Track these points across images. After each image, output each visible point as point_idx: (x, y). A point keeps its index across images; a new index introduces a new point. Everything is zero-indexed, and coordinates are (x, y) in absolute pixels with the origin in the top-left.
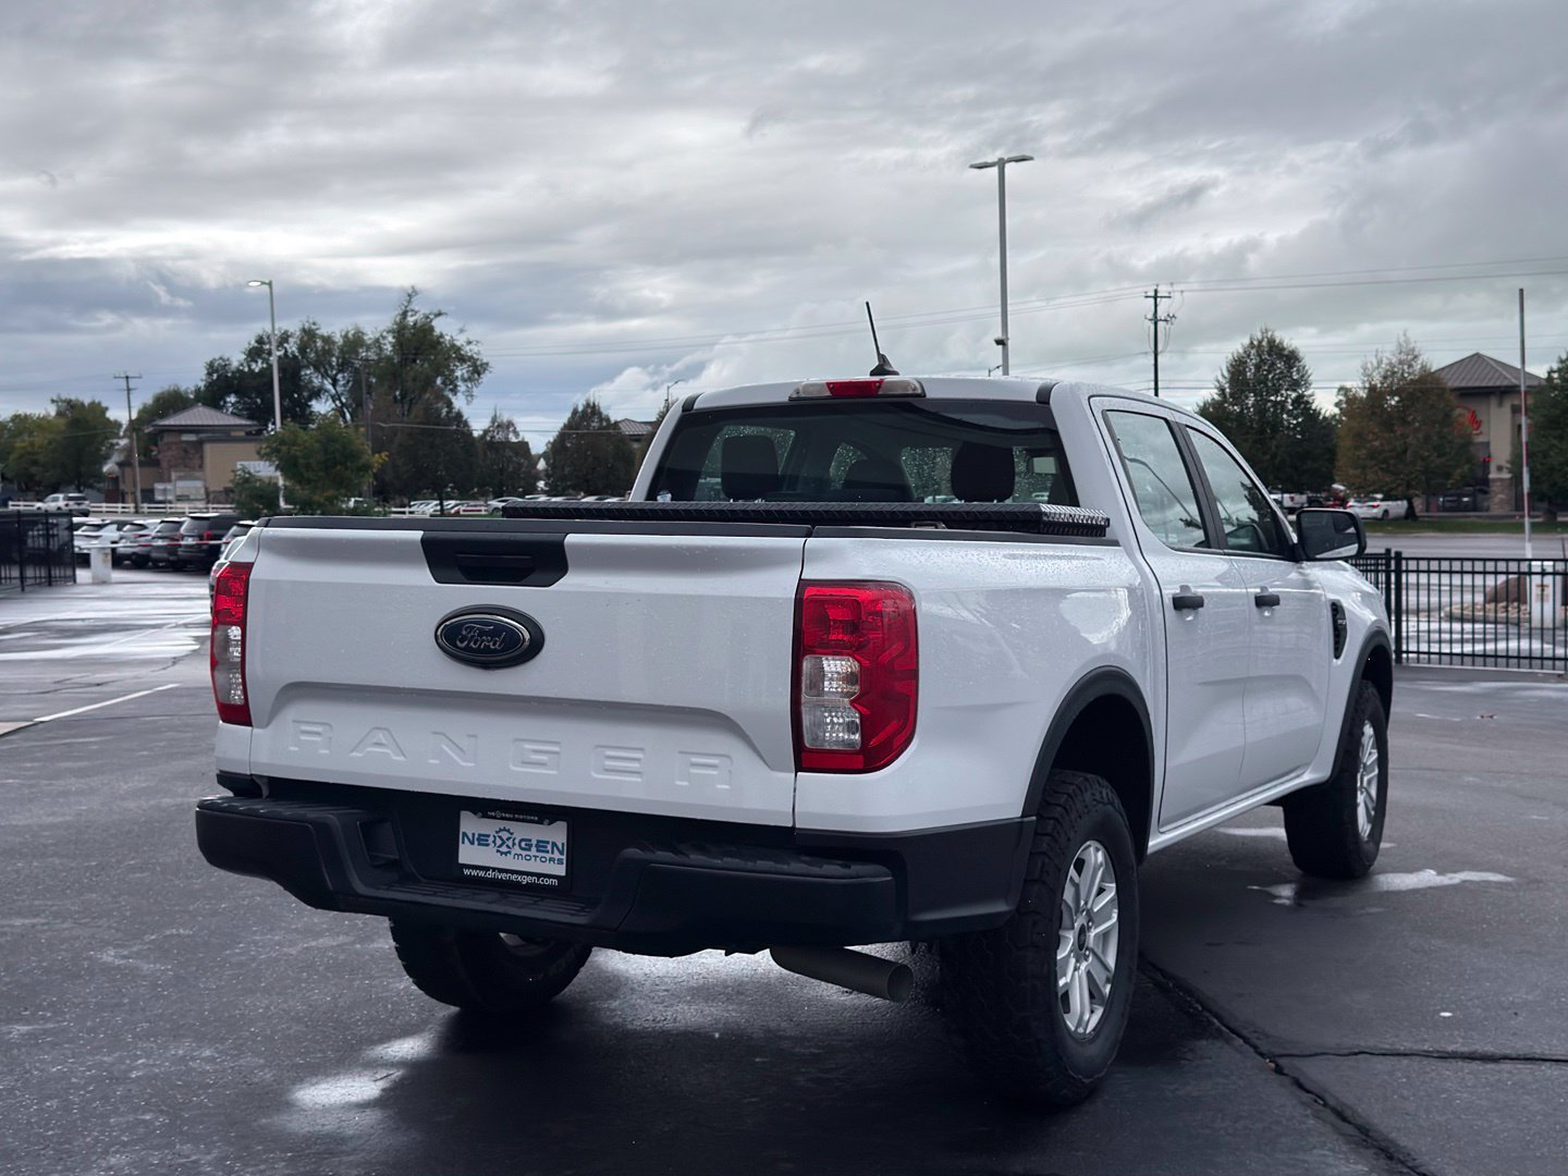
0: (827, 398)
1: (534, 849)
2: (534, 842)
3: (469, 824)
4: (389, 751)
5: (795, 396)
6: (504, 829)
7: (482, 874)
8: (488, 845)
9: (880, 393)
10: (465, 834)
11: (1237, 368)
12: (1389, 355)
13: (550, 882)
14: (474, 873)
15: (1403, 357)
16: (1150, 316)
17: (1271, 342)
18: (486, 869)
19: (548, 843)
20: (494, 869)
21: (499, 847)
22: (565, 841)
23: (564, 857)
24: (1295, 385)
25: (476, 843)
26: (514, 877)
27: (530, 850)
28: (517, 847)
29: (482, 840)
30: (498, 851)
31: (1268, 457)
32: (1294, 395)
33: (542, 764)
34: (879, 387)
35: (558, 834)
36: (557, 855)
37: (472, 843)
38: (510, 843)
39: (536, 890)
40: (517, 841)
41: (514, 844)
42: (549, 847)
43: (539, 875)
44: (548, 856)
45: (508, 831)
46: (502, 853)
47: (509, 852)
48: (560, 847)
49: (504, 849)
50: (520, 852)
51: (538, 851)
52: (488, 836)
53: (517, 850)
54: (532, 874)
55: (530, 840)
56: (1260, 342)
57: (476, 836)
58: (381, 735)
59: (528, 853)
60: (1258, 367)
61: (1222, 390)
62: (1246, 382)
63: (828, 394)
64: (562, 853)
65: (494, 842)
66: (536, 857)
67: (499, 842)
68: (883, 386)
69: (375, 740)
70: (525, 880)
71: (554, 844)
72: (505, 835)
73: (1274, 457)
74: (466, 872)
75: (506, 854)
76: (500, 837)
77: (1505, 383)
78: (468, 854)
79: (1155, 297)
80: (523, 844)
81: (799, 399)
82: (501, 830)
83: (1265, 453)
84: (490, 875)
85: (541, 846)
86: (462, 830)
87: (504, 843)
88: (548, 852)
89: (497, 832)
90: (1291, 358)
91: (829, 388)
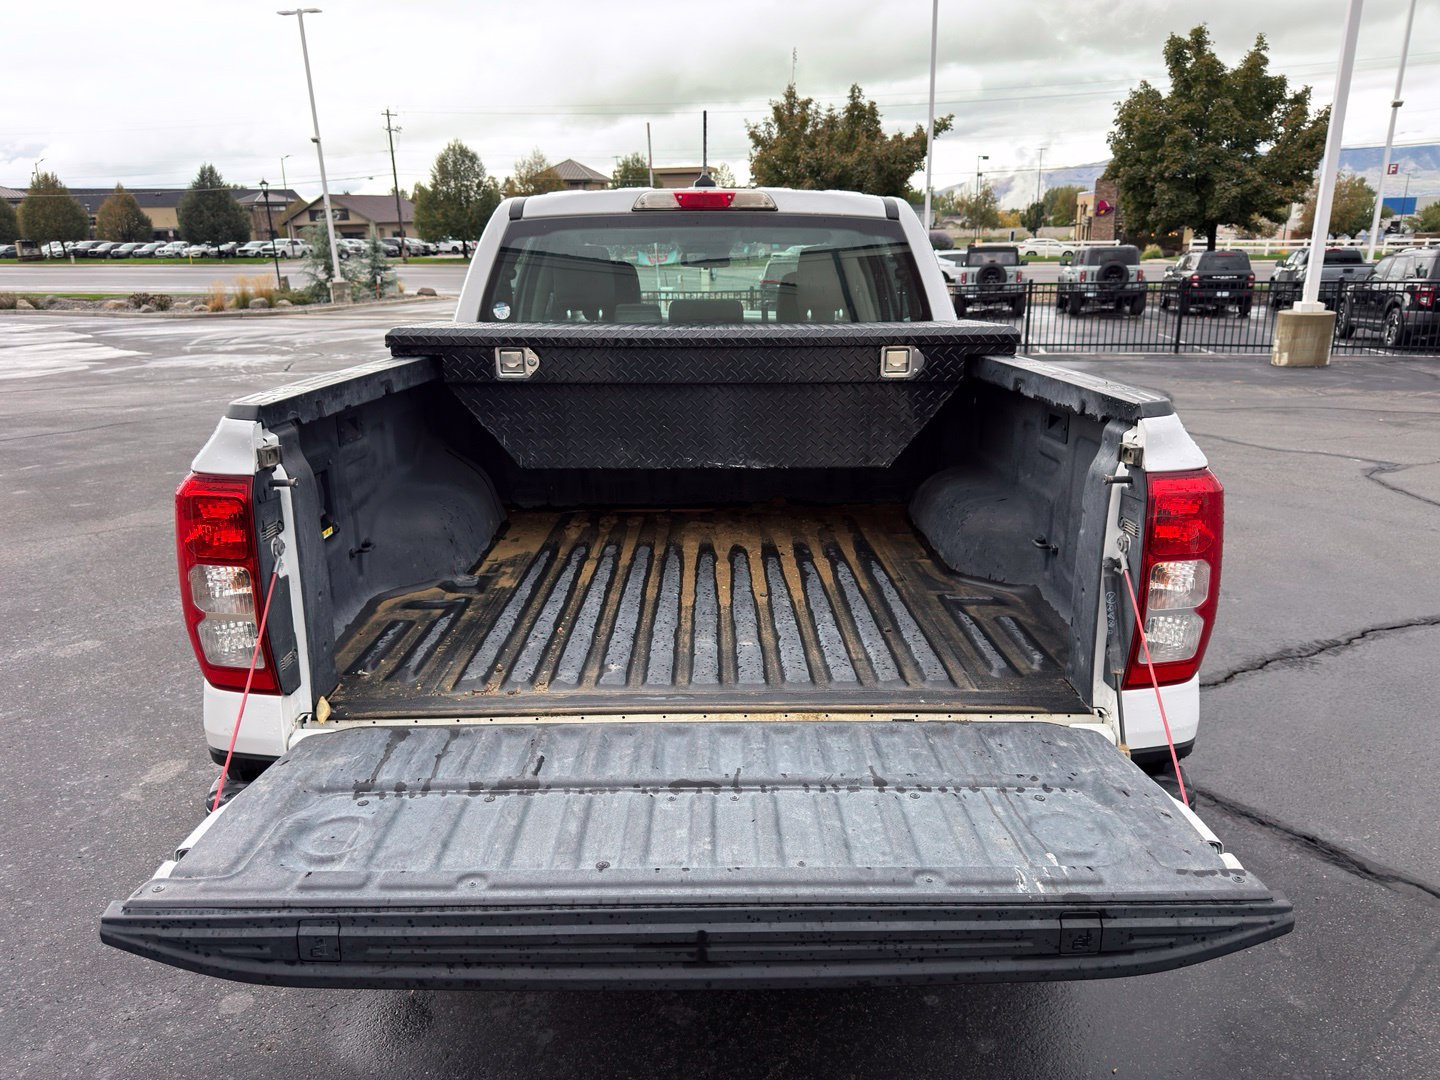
0: (676, 209)
5: (639, 206)
9: (732, 206)
11: (442, 163)
12: (529, 158)
15: (537, 160)
16: (386, 127)
17: (461, 147)
24: (477, 175)
31: (467, 219)
32: (477, 181)
34: (732, 199)
56: (454, 147)
60: (455, 163)
61: (435, 177)
62: (448, 172)
63: (676, 204)
68: (735, 198)
73: (471, 218)
77: (586, 178)
79: (388, 115)
81: (644, 210)
83: (465, 217)
90: (473, 158)
91: (678, 199)
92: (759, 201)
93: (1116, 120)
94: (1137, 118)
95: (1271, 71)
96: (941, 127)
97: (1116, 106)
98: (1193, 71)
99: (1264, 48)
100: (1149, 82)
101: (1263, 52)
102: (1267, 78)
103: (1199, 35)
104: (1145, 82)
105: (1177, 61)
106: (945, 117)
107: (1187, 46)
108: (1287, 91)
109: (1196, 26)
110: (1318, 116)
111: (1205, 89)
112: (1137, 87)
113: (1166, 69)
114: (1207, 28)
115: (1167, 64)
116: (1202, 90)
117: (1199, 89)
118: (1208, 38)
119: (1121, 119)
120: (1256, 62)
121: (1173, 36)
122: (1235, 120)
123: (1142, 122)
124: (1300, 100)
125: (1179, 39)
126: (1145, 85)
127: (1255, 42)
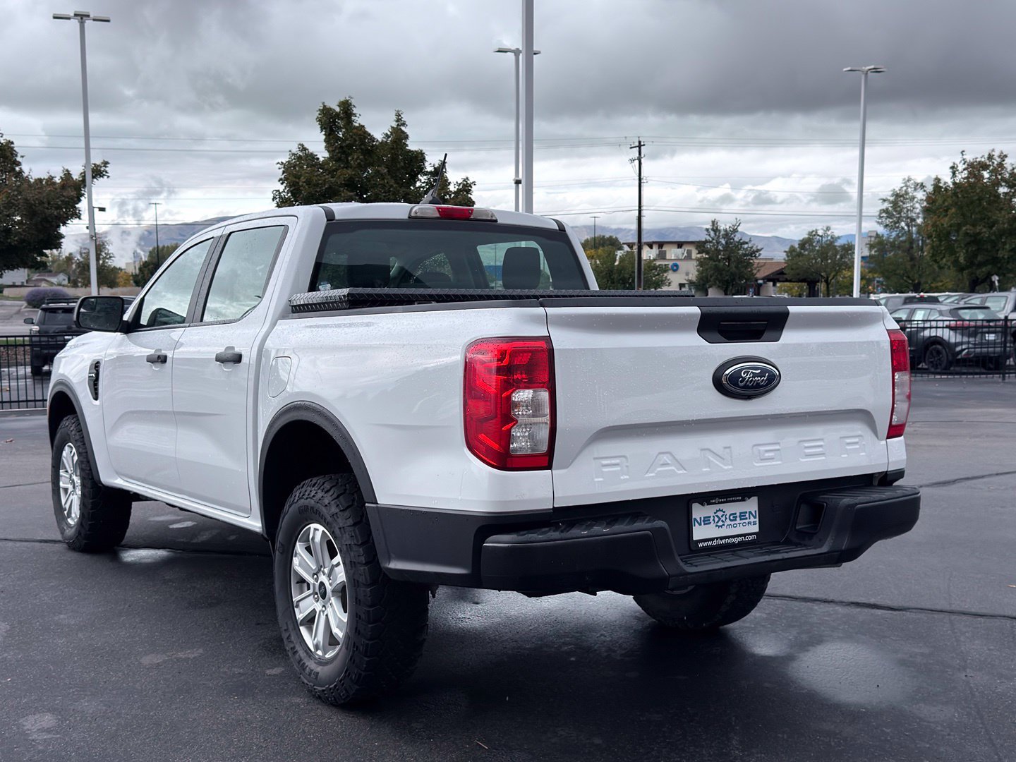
0: (437, 218)
1: (738, 519)
2: (738, 514)
3: (698, 512)
4: (673, 468)
5: (414, 215)
6: (720, 510)
7: (710, 543)
8: (710, 523)
9: (472, 217)
10: (695, 519)
13: (750, 538)
14: (705, 544)
18: (712, 540)
19: (746, 512)
20: (717, 538)
21: (717, 522)
22: (757, 509)
23: (757, 520)
25: (703, 523)
26: (730, 541)
27: (736, 520)
28: (728, 520)
29: (706, 521)
30: (717, 526)
33: (771, 459)
34: (472, 213)
35: (752, 505)
36: (752, 519)
37: (700, 524)
38: (723, 518)
39: (744, 545)
40: (727, 517)
41: (726, 518)
42: (747, 515)
43: (745, 535)
44: (746, 521)
45: (722, 510)
46: (719, 527)
47: (724, 525)
48: (754, 514)
49: (720, 523)
50: (730, 523)
51: (741, 519)
52: (710, 517)
53: (728, 522)
54: (741, 535)
55: (736, 514)
57: (702, 519)
58: (665, 458)
59: (735, 522)
63: (437, 215)
64: (755, 518)
65: (714, 520)
66: (739, 524)
67: (717, 519)
69: (661, 462)
70: (737, 540)
71: (750, 513)
72: (720, 514)
74: (700, 545)
75: (721, 526)
76: (717, 516)
78: (699, 533)
80: (731, 518)
81: (416, 218)
82: (717, 511)
84: (716, 542)
85: (742, 515)
86: (693, 517)
87: (720, 519)
88: (747, 519)
89: (715, 513)
91: (439, 212)
92: (487, 215)
93: (280, 180)
94: (303, 179)
95: (412, 146)
96: (98, 172)
97: (279, 165)
98: (346, 139)
99: (404, 124)
100: (306, 146)
101: (403, 128)
102: (410, 151)
103: (346, 107)
104: (302, 145)
105: (331, 130)
106: (98, 163)
107: (337, 115)
108: (427, 164)
109: (342, 99)
110: (457, 187)
111: (361, 157)
112: (295, 150)
113: (322, 136)
114: (353, 102)
115: (322, 131)
116: (358, 158)
117: (355, 157)
118: (355, 111)
119: (286, 179)
120: (399, 136)
121: (325, 106)
122: (392, 186)
123: (308, 182)
124: (439, 171)
125: (331, 109)
126: (303, 149)
127: (395, 118)
